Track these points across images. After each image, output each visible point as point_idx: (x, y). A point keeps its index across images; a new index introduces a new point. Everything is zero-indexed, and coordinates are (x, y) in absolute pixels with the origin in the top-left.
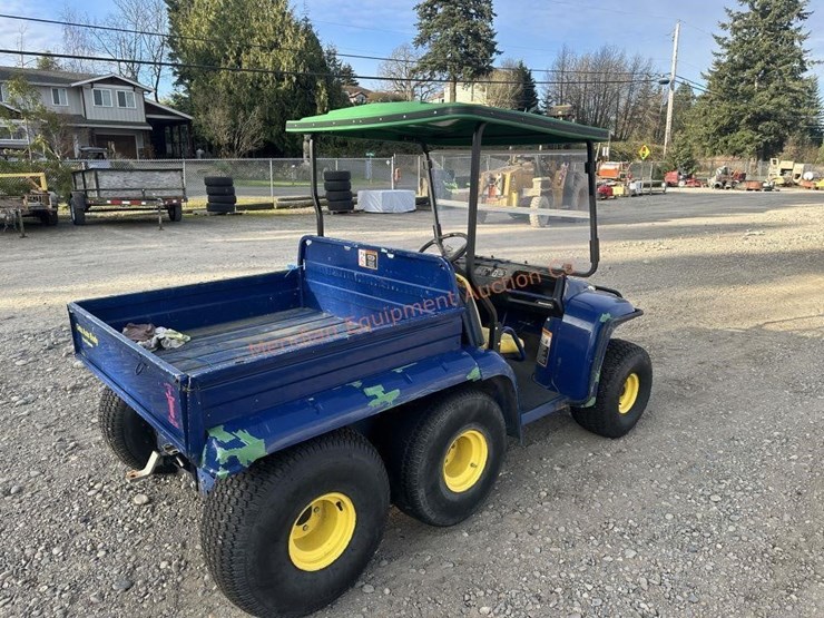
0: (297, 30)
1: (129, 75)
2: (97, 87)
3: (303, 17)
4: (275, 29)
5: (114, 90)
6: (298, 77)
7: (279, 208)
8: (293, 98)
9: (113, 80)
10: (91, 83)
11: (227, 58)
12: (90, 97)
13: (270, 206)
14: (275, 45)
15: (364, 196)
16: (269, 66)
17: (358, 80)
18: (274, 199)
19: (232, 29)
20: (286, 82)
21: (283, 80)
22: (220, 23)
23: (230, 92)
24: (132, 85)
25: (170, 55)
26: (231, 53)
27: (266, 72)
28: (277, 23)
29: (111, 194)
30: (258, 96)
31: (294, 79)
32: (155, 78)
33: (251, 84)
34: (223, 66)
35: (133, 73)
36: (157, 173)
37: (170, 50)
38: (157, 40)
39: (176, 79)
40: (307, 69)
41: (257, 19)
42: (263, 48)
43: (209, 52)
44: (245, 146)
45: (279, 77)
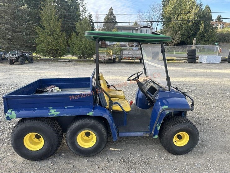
0: (197, 7)
1: (150, 25)
2: (141, 29)
3: (200, 2)
4: (190, 7)
5: (145, 29)
6: (195, 21)
7: (175, 60)
8: (192, 27)
9: (145, 27)
10: (140, 28)
11: (174, 18)
12: (139, 31)
13: (172, 60)
14: (189, 12)
15: (201, 57)
16: (186, 19)
17: (223, 20)
18: (174, 58)
19: (177, 10)
20: (191, 23)
21: (190, 22)
22: (174, 8)
23: (174, 27)
24: (149, 27)
25: (161, 19)
26: (176, 16)
27: (185, 21)
28: (191, 5)
29: (125, 56)
30: (181, 28)
31: (194, 22)
32: (157, 25)
33: (180, 24)
34: (173, 20)
35: (151, 24)
36: (136, 51)
37: (162, 17)
38: (159, 15)
39: (162, 25)
40: (198, 18)
41: (185, 5)
42: (185, 14)
43: (169, 17)
44: (175, 42)
45: (189, 22)
